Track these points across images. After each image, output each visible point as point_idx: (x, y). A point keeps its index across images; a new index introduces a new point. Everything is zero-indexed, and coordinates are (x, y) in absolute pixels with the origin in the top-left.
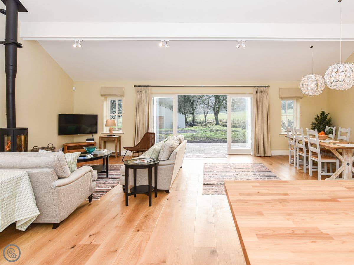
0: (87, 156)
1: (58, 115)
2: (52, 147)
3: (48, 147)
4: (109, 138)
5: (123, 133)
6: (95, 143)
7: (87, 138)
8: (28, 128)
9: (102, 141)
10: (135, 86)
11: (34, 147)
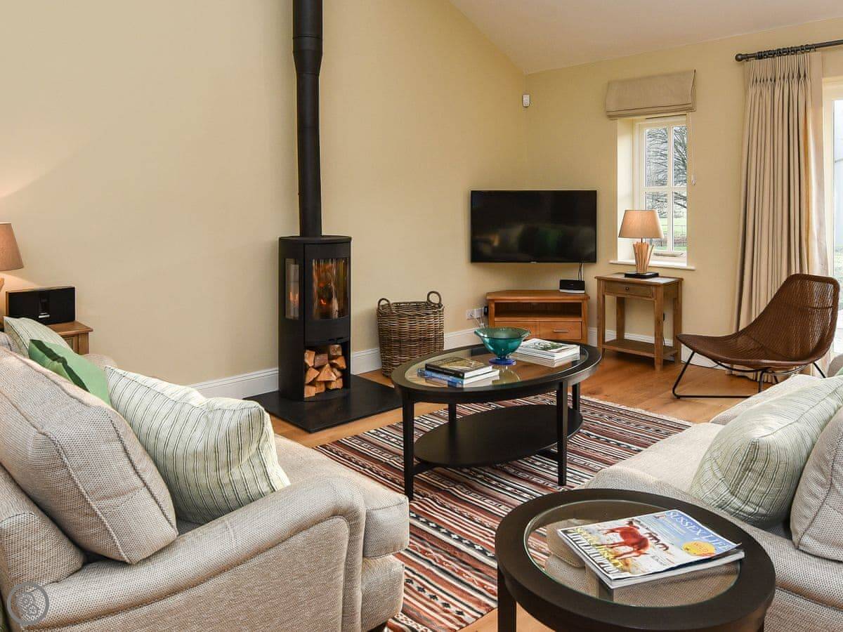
0: (466, 375)
1: (469, 195)
2: (437, 302)
3: (428, 303)
4: (631, 286)
5: (692, 268)
6: (587, 298)
7: (562, 279)
8: (350, 239)
9: (606, 296)
10: (739, 57)
11: (379, 302)
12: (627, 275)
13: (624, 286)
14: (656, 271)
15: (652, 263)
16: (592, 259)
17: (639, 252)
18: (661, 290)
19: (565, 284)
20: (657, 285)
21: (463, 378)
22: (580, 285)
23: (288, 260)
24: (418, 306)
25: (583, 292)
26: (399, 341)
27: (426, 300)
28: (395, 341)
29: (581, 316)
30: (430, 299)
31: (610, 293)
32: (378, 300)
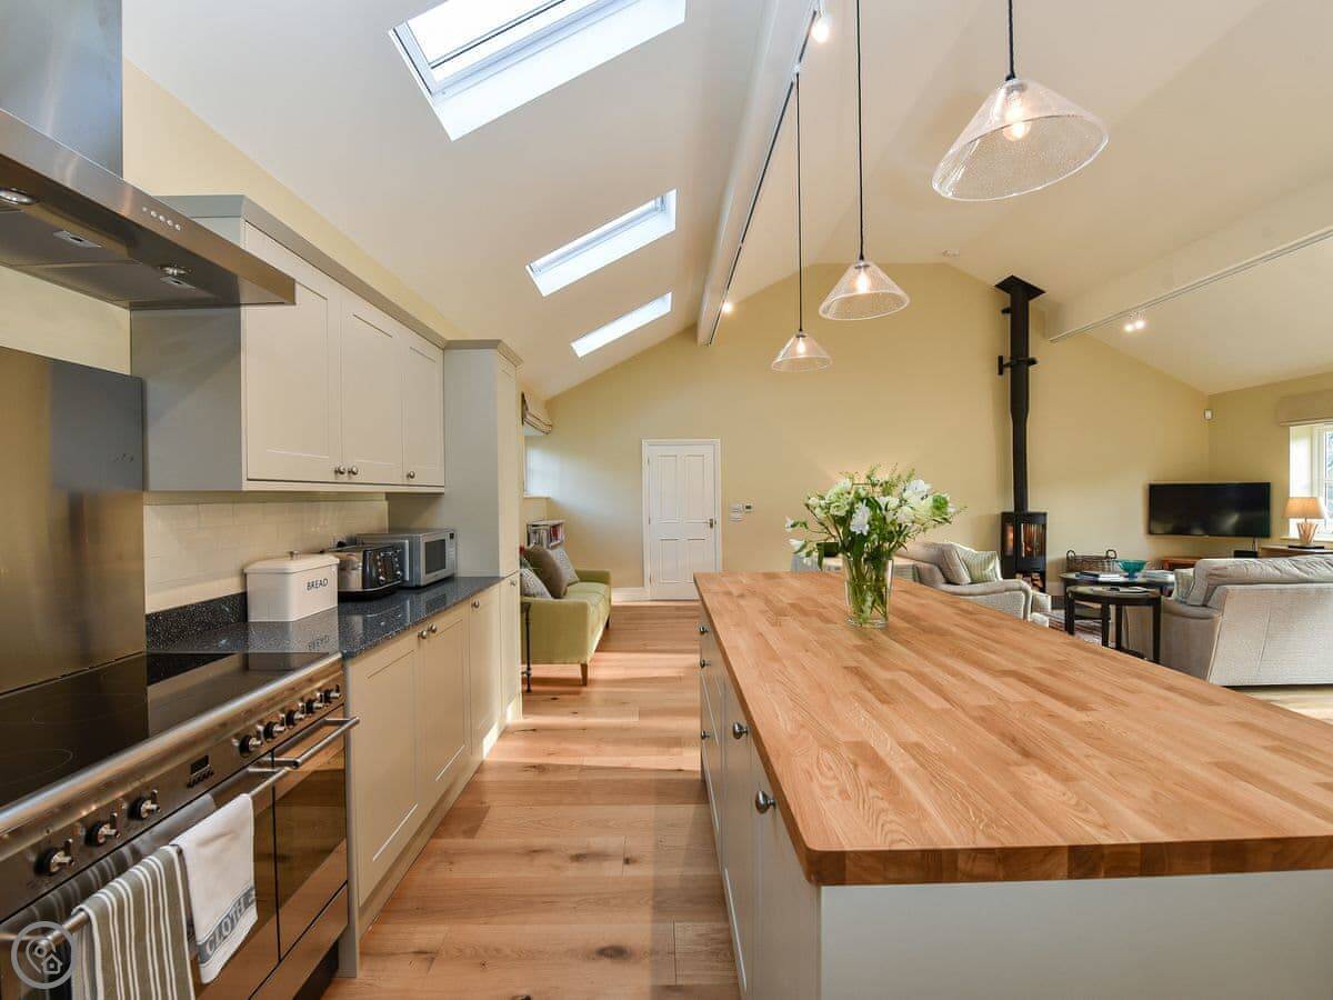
1: (1147, 487)
2: (1113, 557)
3: (1106, 557)
7: (1237, 549)
8: (1047, 514)
11: (1068, 554)
12: (1289, 547)
15: (1315, 539)
17: (1304, 531)
23: (1007, 524)
24: (1097, 558)
27: (1105, 555)
30: (1109, 555)
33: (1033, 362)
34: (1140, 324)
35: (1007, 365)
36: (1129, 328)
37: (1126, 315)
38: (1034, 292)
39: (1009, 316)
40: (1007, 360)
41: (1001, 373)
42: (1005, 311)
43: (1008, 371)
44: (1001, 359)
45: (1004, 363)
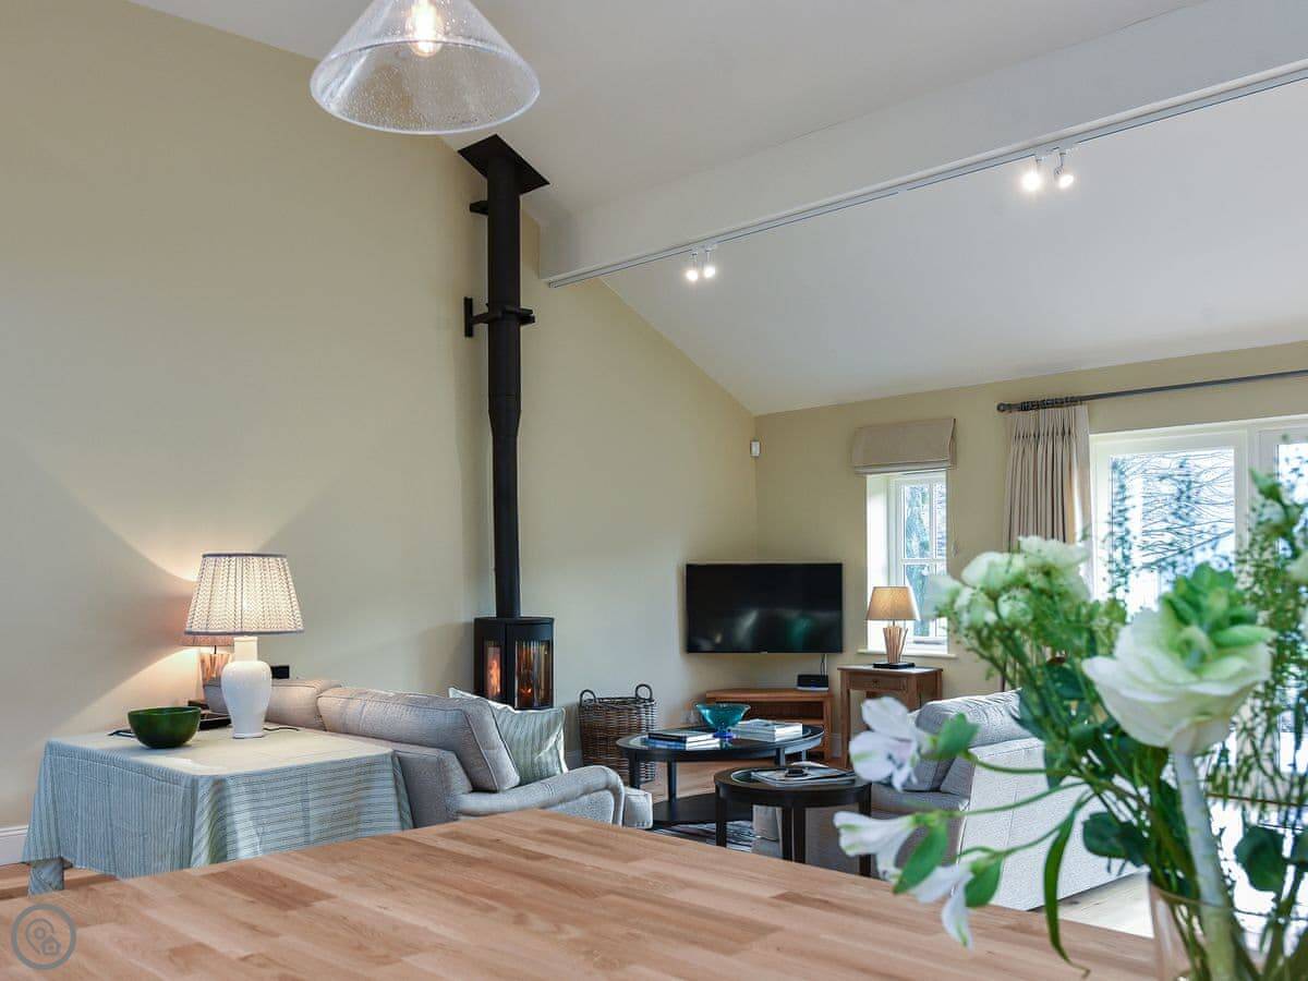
0: (689, 740)
2: (648, 697)
3: (637, 699)
4: (879, 678)
5: (953, 655)
6: (830, 695)
7: (801, 673)
8: (552, 620)
9: (852, 692)
10: (1002, 408)
11: (581, 695)
12: (876, 666)
13: (873, 677)
14: (911, 661)
15: (905, 652)
16: (837, 647)
17: (892, 640)
18: (914, 680)
19: (804, 680)
20: (909, 675)
21: (685, 742)
22: (822, 680)
23: (487, 643)
24: (624, 701)
25: (826, 689)
26: (606, 739)
27: (634, 695)
28: (601, 739)
29: (822, 718)
30: (639, 694)
31: (856, 687)
32: (580, 692)
33: (527, 318)
34: (710, 272)
35: (481, 318)
36: (692, 275)
37: (685, 251)
38: (531, 179)
39: (484, 219)
40: (481, 308)
41: (469, 332)
42: (476, 208)
43: (482, 330)
44: (468, 303)
45: (476, 312)
